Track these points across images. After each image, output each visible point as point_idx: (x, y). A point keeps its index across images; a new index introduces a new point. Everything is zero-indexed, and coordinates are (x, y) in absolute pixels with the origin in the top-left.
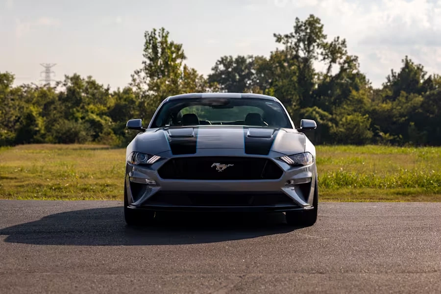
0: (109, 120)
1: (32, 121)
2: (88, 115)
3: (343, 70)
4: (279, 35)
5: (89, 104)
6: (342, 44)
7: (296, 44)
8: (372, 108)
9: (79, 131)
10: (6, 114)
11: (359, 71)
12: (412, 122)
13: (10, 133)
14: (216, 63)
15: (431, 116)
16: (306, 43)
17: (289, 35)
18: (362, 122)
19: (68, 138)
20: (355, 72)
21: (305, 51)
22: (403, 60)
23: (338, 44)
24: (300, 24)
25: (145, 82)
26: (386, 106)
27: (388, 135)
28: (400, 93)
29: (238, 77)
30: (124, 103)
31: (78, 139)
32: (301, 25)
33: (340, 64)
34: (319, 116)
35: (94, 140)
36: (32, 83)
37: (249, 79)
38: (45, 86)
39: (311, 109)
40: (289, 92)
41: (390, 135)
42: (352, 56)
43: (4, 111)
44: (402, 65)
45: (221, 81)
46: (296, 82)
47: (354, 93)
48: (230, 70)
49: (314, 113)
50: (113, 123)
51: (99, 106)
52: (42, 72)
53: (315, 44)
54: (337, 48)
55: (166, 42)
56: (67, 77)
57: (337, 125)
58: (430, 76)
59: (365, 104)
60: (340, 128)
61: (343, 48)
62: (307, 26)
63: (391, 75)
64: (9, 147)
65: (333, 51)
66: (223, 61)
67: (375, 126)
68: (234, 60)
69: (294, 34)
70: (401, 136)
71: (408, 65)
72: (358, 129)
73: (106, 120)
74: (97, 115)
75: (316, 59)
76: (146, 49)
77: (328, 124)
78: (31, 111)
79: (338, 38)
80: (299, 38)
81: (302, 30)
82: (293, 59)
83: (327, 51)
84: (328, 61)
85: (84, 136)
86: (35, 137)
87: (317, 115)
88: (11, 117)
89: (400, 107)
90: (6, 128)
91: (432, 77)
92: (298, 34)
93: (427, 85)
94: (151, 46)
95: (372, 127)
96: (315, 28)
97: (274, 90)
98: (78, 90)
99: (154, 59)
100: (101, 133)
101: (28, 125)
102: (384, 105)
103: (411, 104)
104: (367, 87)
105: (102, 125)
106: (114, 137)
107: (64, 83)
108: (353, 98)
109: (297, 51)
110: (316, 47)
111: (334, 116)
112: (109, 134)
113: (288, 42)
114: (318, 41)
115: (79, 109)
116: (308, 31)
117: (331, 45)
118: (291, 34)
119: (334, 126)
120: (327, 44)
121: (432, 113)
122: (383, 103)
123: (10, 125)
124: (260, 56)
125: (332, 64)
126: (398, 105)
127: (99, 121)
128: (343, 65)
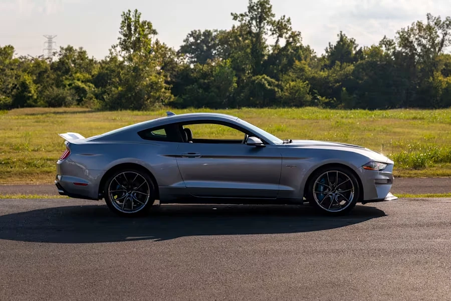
0: (92, 87)
1: (25, 89)
2: (74, 83)
3: (288, 43)
4: (236, 14)
5: (76, 73)
6: (287, 22)
7: (249, 22)
8: (311, 76)
9: (66, 97)
10: (4, 82)
11: (301, 45)
12: (344, 87)
13: (7, 99)
14: (187, 36)
15: (360, 82)
16: (258, 20)
17: (244, 14)
18: (303, 88)
19: (56, 102)
20: (298, 45)
21: (257, 28)
22: (338, 35)
23: (284, 21)
24: (252, 4)
25: (120, 55)
26: (323, 74)
27: (324, 98)
28: (335, 62)
29: (205, 48)
30: (106, 71)
31: (65, 103)
32: (254, 6)
33: (286, 38)
34: (268, 83)
35: (78, 104)
36: (29, 55)
37: (215, 50)
38: (39, 57)
39: (260, 77)
40: (244, 62)
41: (326, 98)
42: (296, 32)
43: (3, 80)
44: (338, 39)
45: (191, 51)
46: (250, 54)
47: (297, 62)
48: (199, 41)
49: (263, 80)
50: (96, 89)
51: (85, 75)
52: (45, 43)
53: (265, 22)
54: (283, 25)
55: (139, 21)
56: (62, 48)
57: (282, 90)
58: (361, 48)
59: (306, 73)
60: (285, 92)
61: (288, 25)
62: (259, 6)
63: (328, 47)
64: (6, 111)
65: (280, 28)
66: (192, 34)
67: (314, 90)
68: (202, 33)
69: (248, 13)
70: (335, 99)
71: (342, 39)
72: (300, 93)
73: (90, 87)
74: (82, 82)
75: (266, 34)
76: (122, 27)
77: (274, 90)
78: (25, 80)
79: (284, 16)
80: (252, 16)
81: (254, 10)
82: (247, 34)
83: (275, 27)
84: (276, 36)
85: (70, 100)
86: (28, 102)
87: (266, 82)
88: (8, 85)
89: (335, 75)
90: (5, 94)
91: (363, 49)
92: (251, 13)
93: (358, 55)
94: (126, 24)
95: (311, 92)
96: (265, 8)
97: (231, 61)
98: (67, 61)
99: (128, 35)
100: (85, 98)
101: (23, 91)
102: (322, 73)
103: (344, 71)
104: (312, 56)
105: (86, 91)
106: (96, 101)
107: (59, 53)
108: (296, 67)
109: (250, 28)
110: (266, 24)
111: (280, 82)
112: (91, 98)
113: (242, 20)
114: (267, 19)
115: (67, 76)
116: (260, 10)
117: (279, 22)
118: (245, 13)
119: (280, 90)
120: (275, 21)
121: (362, 79)
122: (321, 71)
123: (8, 91)
124: (224, 30)
125: (279, 38)
126: (333, 73)
127: (83, 88)
128: (288, 39)
